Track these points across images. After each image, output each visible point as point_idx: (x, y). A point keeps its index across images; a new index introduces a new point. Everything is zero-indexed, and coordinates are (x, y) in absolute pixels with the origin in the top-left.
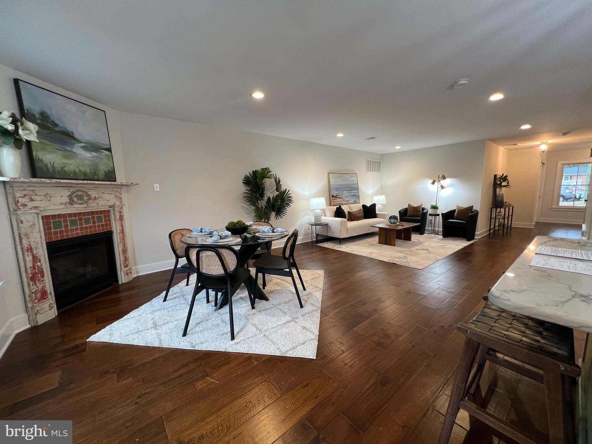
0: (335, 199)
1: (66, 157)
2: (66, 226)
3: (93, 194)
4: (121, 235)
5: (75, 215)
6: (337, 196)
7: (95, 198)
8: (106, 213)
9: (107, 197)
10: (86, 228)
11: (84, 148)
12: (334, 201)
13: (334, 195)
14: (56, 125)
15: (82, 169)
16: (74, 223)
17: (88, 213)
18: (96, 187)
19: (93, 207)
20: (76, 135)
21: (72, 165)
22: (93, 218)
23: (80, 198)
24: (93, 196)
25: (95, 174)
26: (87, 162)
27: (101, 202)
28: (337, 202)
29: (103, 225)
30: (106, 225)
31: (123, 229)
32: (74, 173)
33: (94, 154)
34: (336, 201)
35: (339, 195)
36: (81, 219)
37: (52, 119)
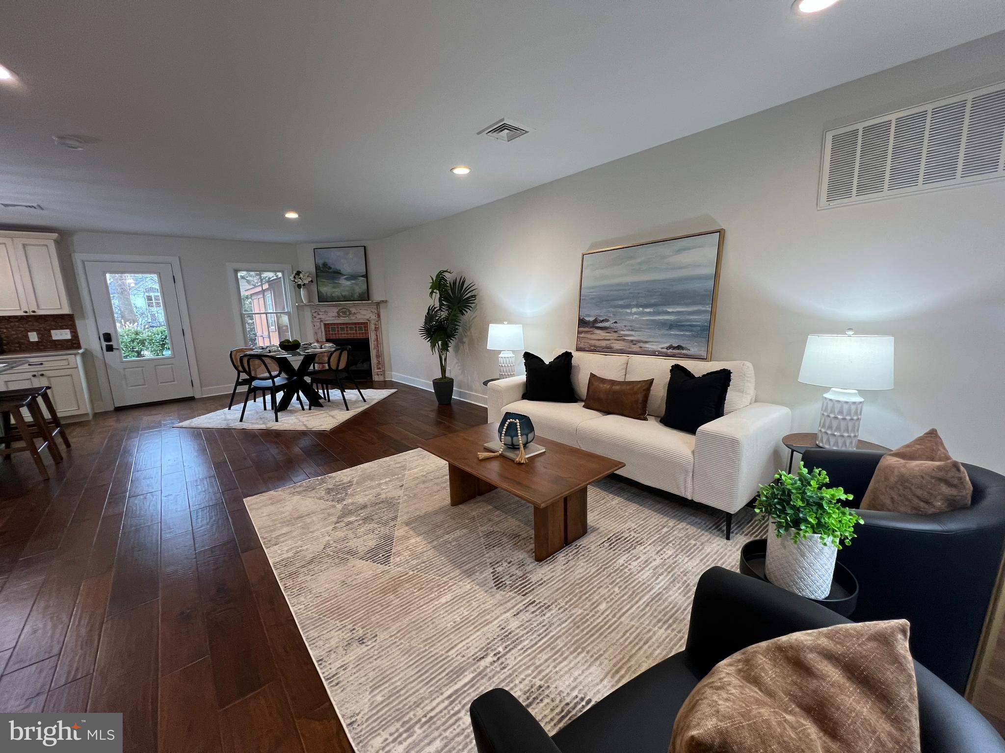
0: (587, 332)
1: (334, 287)
2: (338, 331)
3: (353, 310)
4: (376, 342)
5: (343, 324)
6: (595, 321)
7: (355, 314)
8: (365, 325)
9: (363, 312)
10: (351, 334)
11: (347, 279)
12: (582, 335)
13: (587, 319)
14: (330, 268)
15: (344, 294)
16: (342, 329)
17: (352, 324)
18: (355, 305)
19: (353, 319)
20: (342, 271)
21: (337, 292)
22: (356, 327)
23: (344, 313)
24: (353, 312)
25: (352, 296)
26: (347, 288)
27: (359, 316)
28: (593, 342)
29: (363, 333)
30: (366, 333)
31: (377, 338)
32: (338, 297)
33: (353, 281)
34: (589, 336)
35: (606, 320)
36: (347, 327)
37: (329, 265)
